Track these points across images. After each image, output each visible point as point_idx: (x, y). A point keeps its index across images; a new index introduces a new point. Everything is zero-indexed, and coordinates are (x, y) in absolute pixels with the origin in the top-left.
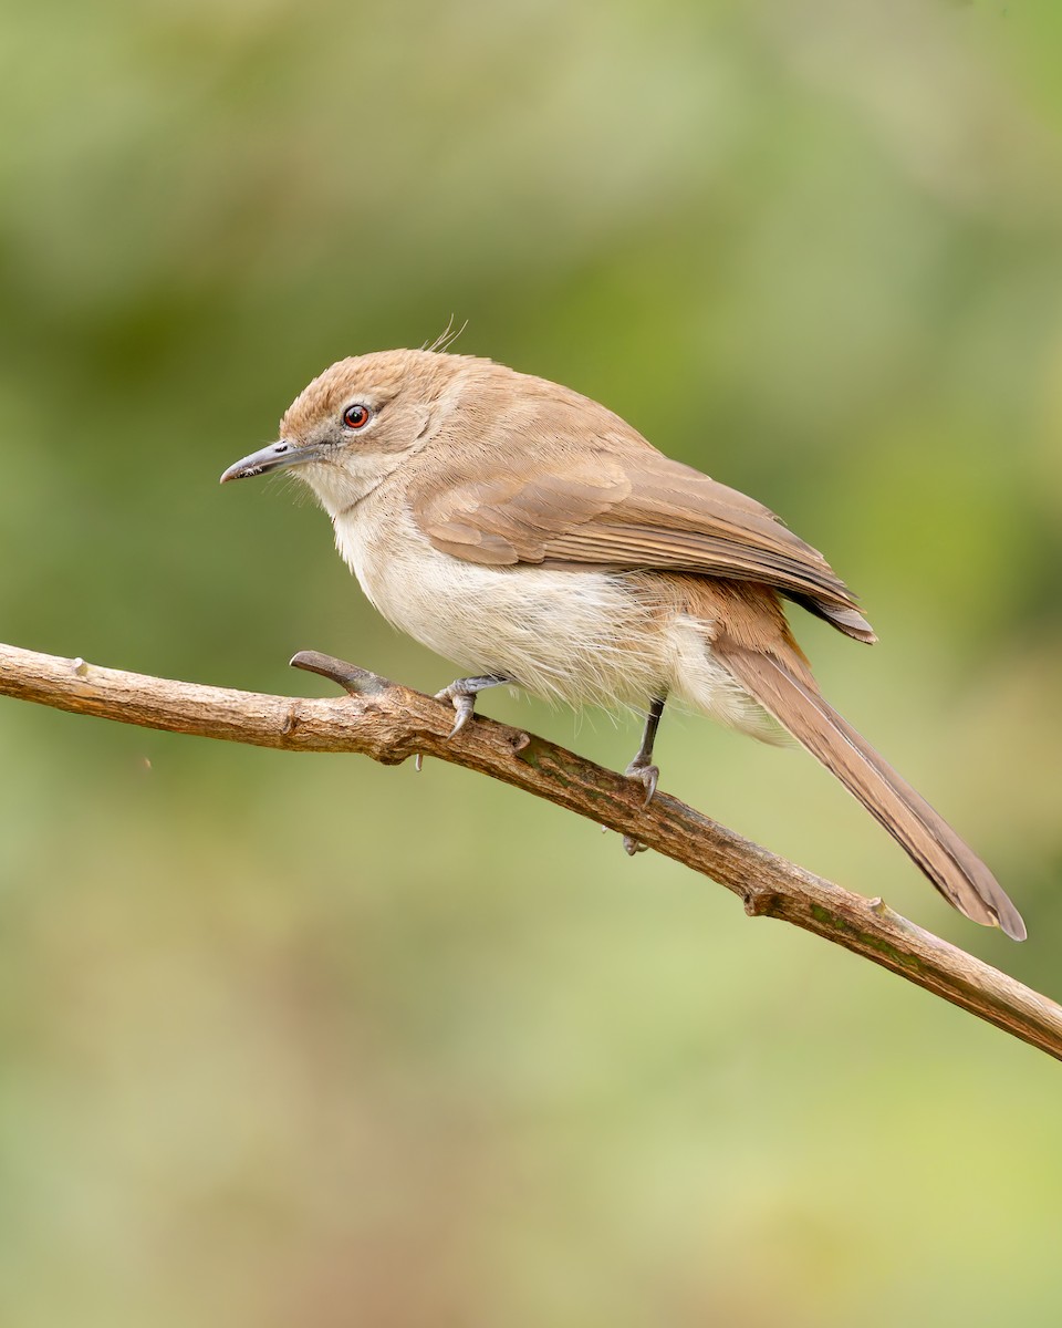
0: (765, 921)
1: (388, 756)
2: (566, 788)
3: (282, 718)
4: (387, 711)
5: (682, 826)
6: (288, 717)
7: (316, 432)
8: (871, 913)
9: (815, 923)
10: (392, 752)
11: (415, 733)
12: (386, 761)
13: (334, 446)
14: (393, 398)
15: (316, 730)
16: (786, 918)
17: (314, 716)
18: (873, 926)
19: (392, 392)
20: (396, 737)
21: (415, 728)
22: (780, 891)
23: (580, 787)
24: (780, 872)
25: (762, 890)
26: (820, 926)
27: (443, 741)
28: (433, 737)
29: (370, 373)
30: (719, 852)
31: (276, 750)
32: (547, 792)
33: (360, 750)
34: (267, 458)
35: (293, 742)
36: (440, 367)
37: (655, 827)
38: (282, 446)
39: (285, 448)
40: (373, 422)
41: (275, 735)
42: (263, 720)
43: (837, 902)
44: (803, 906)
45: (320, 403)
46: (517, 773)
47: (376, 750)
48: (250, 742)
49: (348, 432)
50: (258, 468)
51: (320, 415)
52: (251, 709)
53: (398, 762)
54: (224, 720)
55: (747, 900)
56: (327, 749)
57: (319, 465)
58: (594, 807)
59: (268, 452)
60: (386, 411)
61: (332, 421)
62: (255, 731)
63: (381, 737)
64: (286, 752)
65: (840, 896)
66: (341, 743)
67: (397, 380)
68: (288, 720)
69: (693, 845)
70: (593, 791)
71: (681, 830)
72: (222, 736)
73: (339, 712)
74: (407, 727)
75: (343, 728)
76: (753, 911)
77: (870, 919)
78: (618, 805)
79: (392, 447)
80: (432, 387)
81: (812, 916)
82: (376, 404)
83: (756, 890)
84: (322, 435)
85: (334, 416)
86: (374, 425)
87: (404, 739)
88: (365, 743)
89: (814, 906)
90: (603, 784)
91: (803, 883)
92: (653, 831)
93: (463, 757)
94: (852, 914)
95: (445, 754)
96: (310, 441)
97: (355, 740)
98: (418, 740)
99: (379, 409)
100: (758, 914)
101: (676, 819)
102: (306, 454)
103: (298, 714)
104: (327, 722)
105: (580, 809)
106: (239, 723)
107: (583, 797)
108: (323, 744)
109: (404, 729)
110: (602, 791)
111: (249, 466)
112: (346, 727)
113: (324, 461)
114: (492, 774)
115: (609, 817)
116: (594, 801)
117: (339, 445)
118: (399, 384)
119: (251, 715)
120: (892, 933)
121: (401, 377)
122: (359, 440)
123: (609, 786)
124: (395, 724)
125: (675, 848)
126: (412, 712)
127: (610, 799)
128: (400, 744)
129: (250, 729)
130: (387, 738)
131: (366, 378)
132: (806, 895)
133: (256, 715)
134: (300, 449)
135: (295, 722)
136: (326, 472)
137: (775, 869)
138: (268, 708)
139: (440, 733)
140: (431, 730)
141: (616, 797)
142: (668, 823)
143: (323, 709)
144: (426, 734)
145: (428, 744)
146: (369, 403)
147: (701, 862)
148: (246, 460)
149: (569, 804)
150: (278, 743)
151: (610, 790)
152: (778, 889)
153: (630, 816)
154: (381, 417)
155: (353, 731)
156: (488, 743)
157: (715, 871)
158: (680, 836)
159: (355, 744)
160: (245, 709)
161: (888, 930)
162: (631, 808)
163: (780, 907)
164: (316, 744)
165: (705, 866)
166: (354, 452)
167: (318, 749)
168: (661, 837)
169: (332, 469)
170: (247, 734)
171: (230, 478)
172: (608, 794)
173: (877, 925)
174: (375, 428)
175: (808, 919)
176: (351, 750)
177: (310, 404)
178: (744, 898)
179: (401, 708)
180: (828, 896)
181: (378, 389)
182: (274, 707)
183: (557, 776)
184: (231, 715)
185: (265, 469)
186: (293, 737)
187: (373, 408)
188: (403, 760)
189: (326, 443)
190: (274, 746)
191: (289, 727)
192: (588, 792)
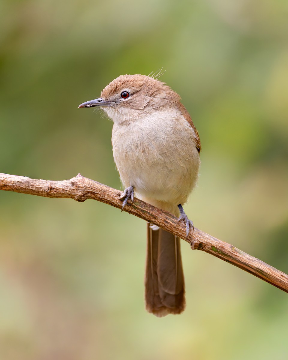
0: (197, 251)
1: (80, 199)
2: (135, 209)
3: (47, 188)
4: (79, 185)
5: (172, 222)
6: (49, 187)
7: (111, 98)
8: (230, 249)
9: (213, 252)
10: (81, 198)
11: (88, 192)
12: (79, 201)
13: (116, 103)
14: (138, 92)
15: (58, 191)
16: (204, 250)
17: (57, 187)
18: (231, 253)
19: (138, 89)
20: (82, 193)
21: (88, 190)
22: (202, 242)
23: (140, 209)
24: (202, 236)
25: (196, 242)
26: (214, 253)
27: (97, 195)
28: (94, 193)
29: (132, 83)
30: (183, 229)
31: (45, 197)
32: (129, 211)
33: (71, 197)
34: (95, 103)
35: (51, 195)
36: (155, 85)
37: (163, 222)
38: (100, 100)
39: (101, 101)
40: (130, 98)
41: (45, 193)
42: (41, 188)
43: (220, 245)
44: (209, 246)
45: (114, 90)
46: (120, 205)
47: (76, 197)
48: (37, 195)
49: (122, 99)
50: (91, 105)
51: (114, 93)
52: (38, 185)
53: (83, 201)
54: (29, 188)
55: (192, 245)
56: (61, 197)
57: (110, 108)
58: (144, 215)
59: (95, 101)
60: (135, 95)
61: (118, 95)
62: (39, 192)
63: (78, 193)
64: (48, 198)
65: (220, 243)
66: (65, 195)
67: (140, 86)
68: (49, 188)
69: (175, 227)
70: (143, 210)
71: (171, 223)
72: (28, 193)
73: (65, 186)
74: (86, 190)
75: (66, 191)
76: (193, 248)
77: (230, 251)
78: (152, 215)
79: (134, 107)
80: (151, 91)
81: (212, 250)
82: (132, 92)
83: (194, 241)
84: (113, 99)
85: (118, 94)
86: (130, 99)
87: (85, 194)
88: (73, 195)
89: (212, 246)
90: (147, 208)
91: (209, 239)
92: (162, 223)
93: (103, 200)
94: (224, 249)
95: (97, 199)
96: (109, 100)
97: (70, 194)
98: (89, 194)
99: (132, 95)
100: (195, 249)
101: (170, 219)
102: (107, 104)
103: (52, 186)
104: (61, 189)
105: (139, 216)
106: (34, 189)
107: (141, 212)
108: (60, 196)
109: (85, 191)
110: (146, 210)
111: (88, 104)
112: (67, 190)
113: (112, 107)
114: (112, 205)
115: (149, 218)
116: (144, 213)
117: (118, 103)
118: (141, 88)
119: (37, 186)
120: (237, 255)
121: (142, 86)
122: (124, 102)
123: (149, 209)
124: (82, 189)
125: (169, 228)
126: (87, 186)
127: (149, 213)
128: (83, 196)
129: (37, 191)
130: (80, 194)
131: (130, 84)
132: (210, 243)
133: (39, 186)
134: (105, 102)
135: (51, 189)
136: (112, 110)
137: (200, 235)
138: (42, 184)
139: (96, 192)
140: (93, 191)
141: (151, 212)
142: (167, 220)
143: (60, 184)
144: (92, 192)
145: (93, 196)
146: (130, 92)
147: (177, 233)
148: (88, 102)
149: (136, 214)
150: (46, 195)
151: (149, 210)
152: (201, 241)
153: (155, 218)
154: (133, 97)
155: (69, 191)
156: (111, 195)
157: (181, 235)
158: (171, 224)
159: (70, 195)
160: (35, 185)
161: (235, 254)
162: (156, 216)
163: (202, 247)
164: (57, 195)
165: (178, 234)
166: (122, 106)
167: (58, 197)
168: (165, 225)
169: (114, 110)
170: (37, 192)
171: (82, 107)
172: (148, 211)
173: (232, 252)
174: (130, 100)
175: (211, 251)
176: (68, 197)
177: (110, 89)
178: (191, 244)
179: (84, 184)
180: (217, 243)
181: (133, 88)
182: (44, 184)
183: (132, 206)
184: (31, 186)
185: (93, 106)
186: (51, 193)
187: (131, 93)
188: (85, 200)
189: (114, 102)
190: (45, 196)
191: (49, 190)
192: (142, 211)
